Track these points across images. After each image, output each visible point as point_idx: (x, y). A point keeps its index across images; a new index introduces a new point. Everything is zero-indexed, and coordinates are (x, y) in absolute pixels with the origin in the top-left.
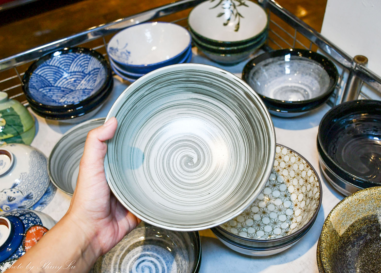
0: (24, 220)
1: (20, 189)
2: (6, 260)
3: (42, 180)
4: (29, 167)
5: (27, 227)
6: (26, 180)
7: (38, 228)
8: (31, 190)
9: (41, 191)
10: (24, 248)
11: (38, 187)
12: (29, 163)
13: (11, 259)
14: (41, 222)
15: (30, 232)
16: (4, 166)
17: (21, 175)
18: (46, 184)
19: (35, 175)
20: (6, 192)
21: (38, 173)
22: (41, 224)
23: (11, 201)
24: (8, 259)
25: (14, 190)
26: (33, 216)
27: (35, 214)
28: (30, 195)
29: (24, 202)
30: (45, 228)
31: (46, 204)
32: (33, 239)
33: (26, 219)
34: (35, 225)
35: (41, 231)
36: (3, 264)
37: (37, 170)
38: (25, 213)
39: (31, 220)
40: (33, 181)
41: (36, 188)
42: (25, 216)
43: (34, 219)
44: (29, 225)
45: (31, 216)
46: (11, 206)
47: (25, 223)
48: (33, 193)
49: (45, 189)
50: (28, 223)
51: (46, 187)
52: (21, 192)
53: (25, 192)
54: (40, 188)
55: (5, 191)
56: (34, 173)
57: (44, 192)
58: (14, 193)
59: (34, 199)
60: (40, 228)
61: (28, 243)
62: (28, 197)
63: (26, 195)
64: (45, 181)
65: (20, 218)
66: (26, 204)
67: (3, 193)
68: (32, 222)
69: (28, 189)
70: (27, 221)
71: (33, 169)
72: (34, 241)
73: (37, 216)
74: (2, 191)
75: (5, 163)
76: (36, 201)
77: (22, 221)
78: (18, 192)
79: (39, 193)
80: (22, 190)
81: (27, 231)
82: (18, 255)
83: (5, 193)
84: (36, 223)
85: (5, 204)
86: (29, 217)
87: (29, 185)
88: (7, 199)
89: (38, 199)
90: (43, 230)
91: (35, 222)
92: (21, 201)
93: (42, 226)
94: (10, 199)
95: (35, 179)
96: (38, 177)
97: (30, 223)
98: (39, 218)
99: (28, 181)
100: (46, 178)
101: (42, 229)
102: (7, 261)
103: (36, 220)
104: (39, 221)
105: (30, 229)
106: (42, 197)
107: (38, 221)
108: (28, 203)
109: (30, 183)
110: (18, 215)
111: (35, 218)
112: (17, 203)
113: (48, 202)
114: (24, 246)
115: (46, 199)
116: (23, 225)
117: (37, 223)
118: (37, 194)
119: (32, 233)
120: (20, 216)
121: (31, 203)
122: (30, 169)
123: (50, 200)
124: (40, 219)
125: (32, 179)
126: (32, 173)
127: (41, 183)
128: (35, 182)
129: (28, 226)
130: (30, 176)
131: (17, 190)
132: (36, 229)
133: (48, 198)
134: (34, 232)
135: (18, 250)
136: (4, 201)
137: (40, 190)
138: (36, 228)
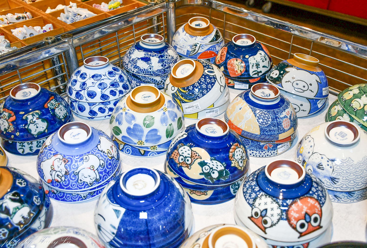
0: (315, 187)
1: (335, 167)
2: (272, 196)
3: (358, 180)
4: (361, 160)
5: (310, 194)
6: (347, 166)
7: (317, 204)
8: (342, 177)
9: (347, 187)
10: (292, 204)
11: (349, 181)
12: (364, 157)
13: (275, 200)
14: (323, 204)
15: (308, 199)
16: (344, 140)
17: (348, 159)
18: (358, 187)
19: (358, 170)
20: (324, 158)
21: (362, 172)
22: (322, 205)
23: (319, 168)
24: (274, 197)
25: (330, 163)
26: (323, 193)
27: (326, 194)
28: (336, 180)
29: (327, 179)
30: (321, 211)
31: (338, 200)
32: (304, 207)
33: (316, 189)
34: (317, 200)
35: (316, 209)
36: (268, 196)
37: (363, 168)
38: (320, 184)
39: (319, 193)
40: (351, 172)
41: (347, 180)
42: (318, 186)
43: (322, 195)
44: (314, 194)
45: (322, 191)
46: (314, 171)
47: (312, 190)
48: (340, 181)
49: (352, 190)
50: (314, 193)
51: (355, 188)
52: (333, 170)
53: (336, 174)
54: (349, 184)
55: (323, 156)
56: (359, 168)
57: (348, 190)
58: (328, 165)
59: (335, 186)
60: (318, 206)
61: (298, 205)
62: (333, 179)
63: (334, 176)
64: (360, 184)
65: (314, 183)
66: (325, 182)
67: (320, 156)
68: (318, 196)
69: (340, 174)
70: (315, 190)
71: (362, 165)
72: (304, 208)
73: (326, 197)
74: (321, 155)
75: (347, 138)
76: (335, 189)
77: (312, 186)
78: (331, 167)
79: (344, 186)
80: (336, 169)
81: (308, 197)
82: (283, 203)
83: (322, 158)
84: (319, 200)
85: (312, 165)
86: (320, 190)
87: (345, 172)
88: (318, 164)
89: (339, 190)
90: (318, 211)
91: (320, 198)
92: (325, 177)
93: (321, 207)
94: (319, 166)
95: (354, 174)
96: (358, 174)
97: (315, 195)
98: (325, 199)
99: (347, 168)
100: (363, 182)
101: (318, 209)
102: (272, 198)
103: (322, 198)
104: (323, 202)
105: (311, 198)
106: (342, 192)
107: (322, 200)
108: (328, 184)
109: (347, 171)
110: (314, 180)
111: (323, 197)
112: (321, 174)
113: (342, 202)
114: (294, 203)
115: (343, 197)
116: (310, 190)
117: (321, 200)
118: (342, 185)
119: (309, 202)
120: (315, 182)
121: (330, 186)
122: (360, 162)
123: (345, 202)
124: (325, 201)
125: (352, 170)
126: (357, 167)
127: (355, 181)
128: (352, 175)
129: (312, 195)
130: (353, 167)
131: (332, 166)
132: (314, 204)
133: (346, 198)
134: (311, 204)
135: (287, 200)
136: (314, 163)
137: (347, 185)
138: (316, 203)
